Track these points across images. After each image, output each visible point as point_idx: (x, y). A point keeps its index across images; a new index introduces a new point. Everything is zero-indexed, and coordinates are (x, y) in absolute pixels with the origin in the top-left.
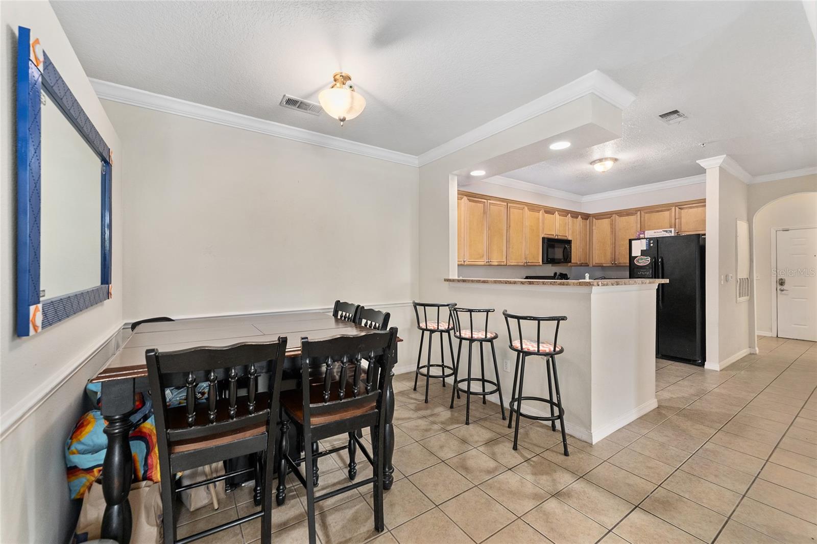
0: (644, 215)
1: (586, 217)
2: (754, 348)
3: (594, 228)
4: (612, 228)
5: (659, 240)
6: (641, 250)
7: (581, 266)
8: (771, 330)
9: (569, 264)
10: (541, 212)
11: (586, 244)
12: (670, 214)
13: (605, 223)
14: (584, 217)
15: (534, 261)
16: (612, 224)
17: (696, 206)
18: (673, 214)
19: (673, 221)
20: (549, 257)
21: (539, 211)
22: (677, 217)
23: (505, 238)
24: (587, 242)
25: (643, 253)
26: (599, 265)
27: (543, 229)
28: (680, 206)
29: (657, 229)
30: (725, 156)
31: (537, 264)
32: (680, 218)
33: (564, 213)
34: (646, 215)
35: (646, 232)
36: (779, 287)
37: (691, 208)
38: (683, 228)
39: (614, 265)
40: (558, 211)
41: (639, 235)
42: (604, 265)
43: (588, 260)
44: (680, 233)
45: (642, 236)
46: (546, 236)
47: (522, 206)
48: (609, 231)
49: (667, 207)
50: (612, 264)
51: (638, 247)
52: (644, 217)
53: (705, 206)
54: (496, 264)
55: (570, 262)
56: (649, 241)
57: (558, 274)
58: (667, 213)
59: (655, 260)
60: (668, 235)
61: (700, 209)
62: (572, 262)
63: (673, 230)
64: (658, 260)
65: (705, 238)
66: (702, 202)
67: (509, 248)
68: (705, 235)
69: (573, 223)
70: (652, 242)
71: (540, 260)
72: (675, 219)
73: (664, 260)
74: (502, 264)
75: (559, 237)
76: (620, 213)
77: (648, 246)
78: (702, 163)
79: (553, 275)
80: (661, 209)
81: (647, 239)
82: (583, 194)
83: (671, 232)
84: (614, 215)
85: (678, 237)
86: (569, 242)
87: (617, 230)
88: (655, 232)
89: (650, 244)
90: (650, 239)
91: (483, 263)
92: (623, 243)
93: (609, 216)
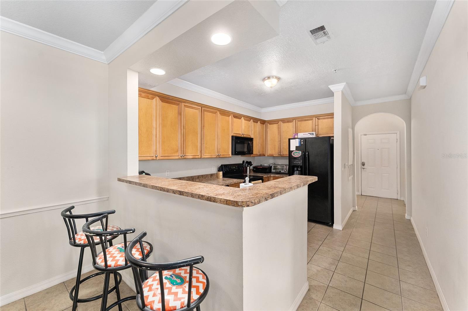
0: (298, 123)
1: (263, 122)
2: (355, 207)
3: (268, 130)
4: (279, 130)
5: (307, 140)
6: (296, 146)
7: (260, 156)
8: (359, 191)
9: (252, 155)
10: (230, 116)
11: (264, 141)
12: (313, 122)
13: (275, 126)
14: (262, 122)
15: (224, 154)
16: (279, 128)
17: (327, 118)
18: (314, 122)
19: (314, 127)
20: (236, 151)
21: (229, 116)
22: (316, 125)
23: (199, 136)
24: (264, 140)
25: (297, 148)
26: (271, 155)
27: (232, 129)
28: (318, 117)
29: (305, 132)
30: (345, 83)
31: (228, 156)
32: (318, 125)
33: (248, 118)
34: (299, 122)
35: (299, 134)
36: (362, 167)
37: (324, 119)
38: (320, 132)
39: (280, 156)
40: (243, 117)
41: (295, 136)
42: (274, 155)
43: (264, 152)
44: (318, 135)
45: (296, 136)
46: (234, 135)
47: (215, 111)
48: (277, 132)
49: (310, 118)
50: (279, 155)
51: (294, 144)
52: (298, 124)
53: (333, 118)
54: (191, 157)
55: (252, 154)
56: (301, 140)
57: (245, 162)
58: (311, 121)
59: (304, 153)
60: (311, 136)
61: (329, 120)
62: (254, 153)
63: (314, 133)
64: (306, 154)
65: (333, 139)
66: (331, 116)
67: (203, 144)
68: (333, 137)
69: (254, 126)
70: (302, 141)
71: (230, 153)
72: (315, 126)
73: (310, 154)
74: (197, 157)
75: (245, 136)
76: (284, 121)
77: (300, 143)
78: (332, 88)
79: (242, 163)
80: (307, 119)
81: (299, 138)
82: (262, 107)
83: (313, 134)
84: (280, 122)
85: (317, 138)
86: (251, 140)
87: (282, 132)
88: (304, 134)
89: (301, 142)
90: (301, 139)
91: (177, 157)
92: (285, 141)
93: (277, 122)
